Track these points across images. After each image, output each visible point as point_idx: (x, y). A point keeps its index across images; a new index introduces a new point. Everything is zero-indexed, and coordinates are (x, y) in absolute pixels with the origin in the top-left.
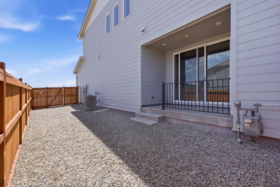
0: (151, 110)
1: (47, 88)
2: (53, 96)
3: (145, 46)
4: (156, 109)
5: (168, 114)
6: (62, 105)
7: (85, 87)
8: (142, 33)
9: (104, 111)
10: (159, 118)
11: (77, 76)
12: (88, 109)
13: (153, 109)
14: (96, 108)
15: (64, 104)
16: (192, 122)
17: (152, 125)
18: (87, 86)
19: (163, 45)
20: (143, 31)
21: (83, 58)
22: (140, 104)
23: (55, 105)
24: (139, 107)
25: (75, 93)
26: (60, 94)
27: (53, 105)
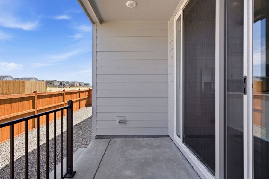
3: (101, 24)
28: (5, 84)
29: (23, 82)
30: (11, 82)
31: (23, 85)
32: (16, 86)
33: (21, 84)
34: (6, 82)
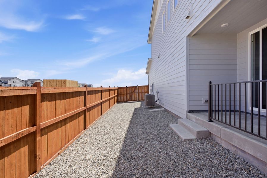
0: (196, 119)
1: (127, 87)
2: (130, 93)
3: (193, 36)
4: (201, 119)
5: (214, 129)
6: (136, 100)
7: (151, 85)
8: (187, 20)
9: (159, 111)
10: (199, 132)
11: (148, 76)
12: (148, 107)
13: (198, 118)
14: (154, 106)
15: (138, 100)
16: (251, 155)
17: (185, 140)
18: (153, 85)
19: (222, 26)
20: (188, 17)
21: (151, 59)
22: (185, 109)
23: (132, 101)
24: (185, 112)
25: (146, 90)
26: (135, 92)
27: (131, 101)
28: (49, 83)
29: (64, 81)
30: (54, 80)
31: (64, 84)
32: (58, 85)
33: (63, 82)
34: (50, 81)
